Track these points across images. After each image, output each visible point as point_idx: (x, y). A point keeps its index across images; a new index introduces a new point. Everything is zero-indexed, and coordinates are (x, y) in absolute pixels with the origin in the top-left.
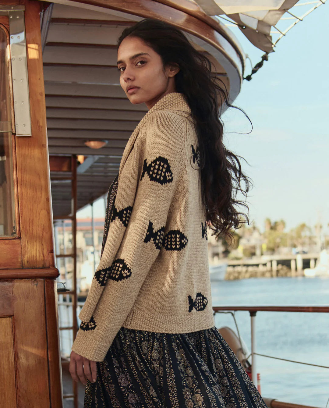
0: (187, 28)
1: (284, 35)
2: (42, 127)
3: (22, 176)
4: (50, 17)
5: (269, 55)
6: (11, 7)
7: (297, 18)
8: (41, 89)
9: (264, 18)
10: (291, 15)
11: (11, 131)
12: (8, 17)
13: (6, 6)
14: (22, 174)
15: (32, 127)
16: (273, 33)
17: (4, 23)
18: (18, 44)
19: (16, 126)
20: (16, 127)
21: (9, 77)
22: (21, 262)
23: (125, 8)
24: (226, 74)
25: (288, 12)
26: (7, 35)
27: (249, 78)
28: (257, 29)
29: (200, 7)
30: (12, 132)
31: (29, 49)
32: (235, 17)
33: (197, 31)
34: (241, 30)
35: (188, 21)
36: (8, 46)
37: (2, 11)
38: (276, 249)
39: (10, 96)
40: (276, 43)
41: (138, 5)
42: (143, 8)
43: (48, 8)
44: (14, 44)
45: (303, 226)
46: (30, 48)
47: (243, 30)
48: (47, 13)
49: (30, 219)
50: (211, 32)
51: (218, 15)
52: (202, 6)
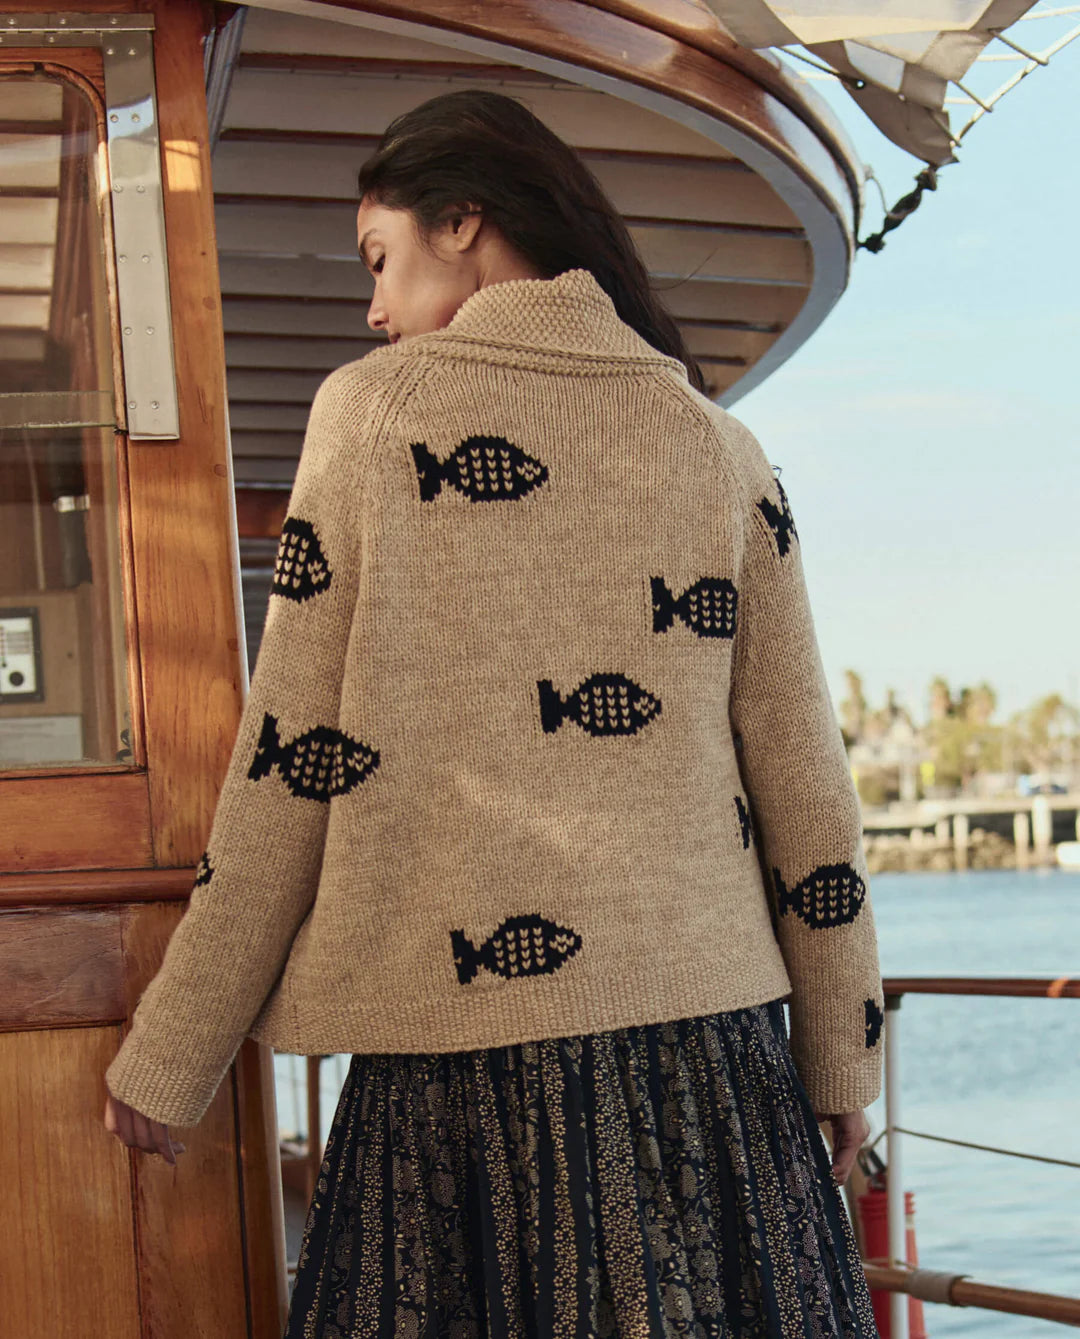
0: (680, 85)
1: (989, 110)
2: (213, 408)
3: (148, 568)
4: (237, 48)
5: (940, 171)
6: (109, 18)
7: (1031, 58)
8: (208, 283)
9: (925, 56)
10: (1012, 46)
11: (113, 422)
12: (100, 52)
13: (93, 14)
14: (151, 563)
15: (179, 411)
16: (953, 102)
17: (86, 71)
18: (134, 138)
19: (130, 406)
20: (129, 411)
21: (105, 246)
22: (149, 846)
23: (477, 22)
24: (801, 230)
25: (1000, 39)
26: (97, 110)
27: (875, 244)
28: (901, 92)
29: (719, 21)
30: (116, 427)
31: (169, 156)
32: (832, 54)
33: (708, 97)
34: (850, 92)
35: (678, 62)
36: (102, 146)
37: (80, 32)
38: (966, 780)
39: (110, 310)
40: (962, 136)
41: (521, 14)
42: (536, 22)
43: (229, 23)
44: (118, 139)
45: (1053, 705)
46: (172, 150)
47: (858, 92)
48: (227, 39)
49: (176, 708)
50: (753, 98)
51: (779, 46)
52: (724, 17)
